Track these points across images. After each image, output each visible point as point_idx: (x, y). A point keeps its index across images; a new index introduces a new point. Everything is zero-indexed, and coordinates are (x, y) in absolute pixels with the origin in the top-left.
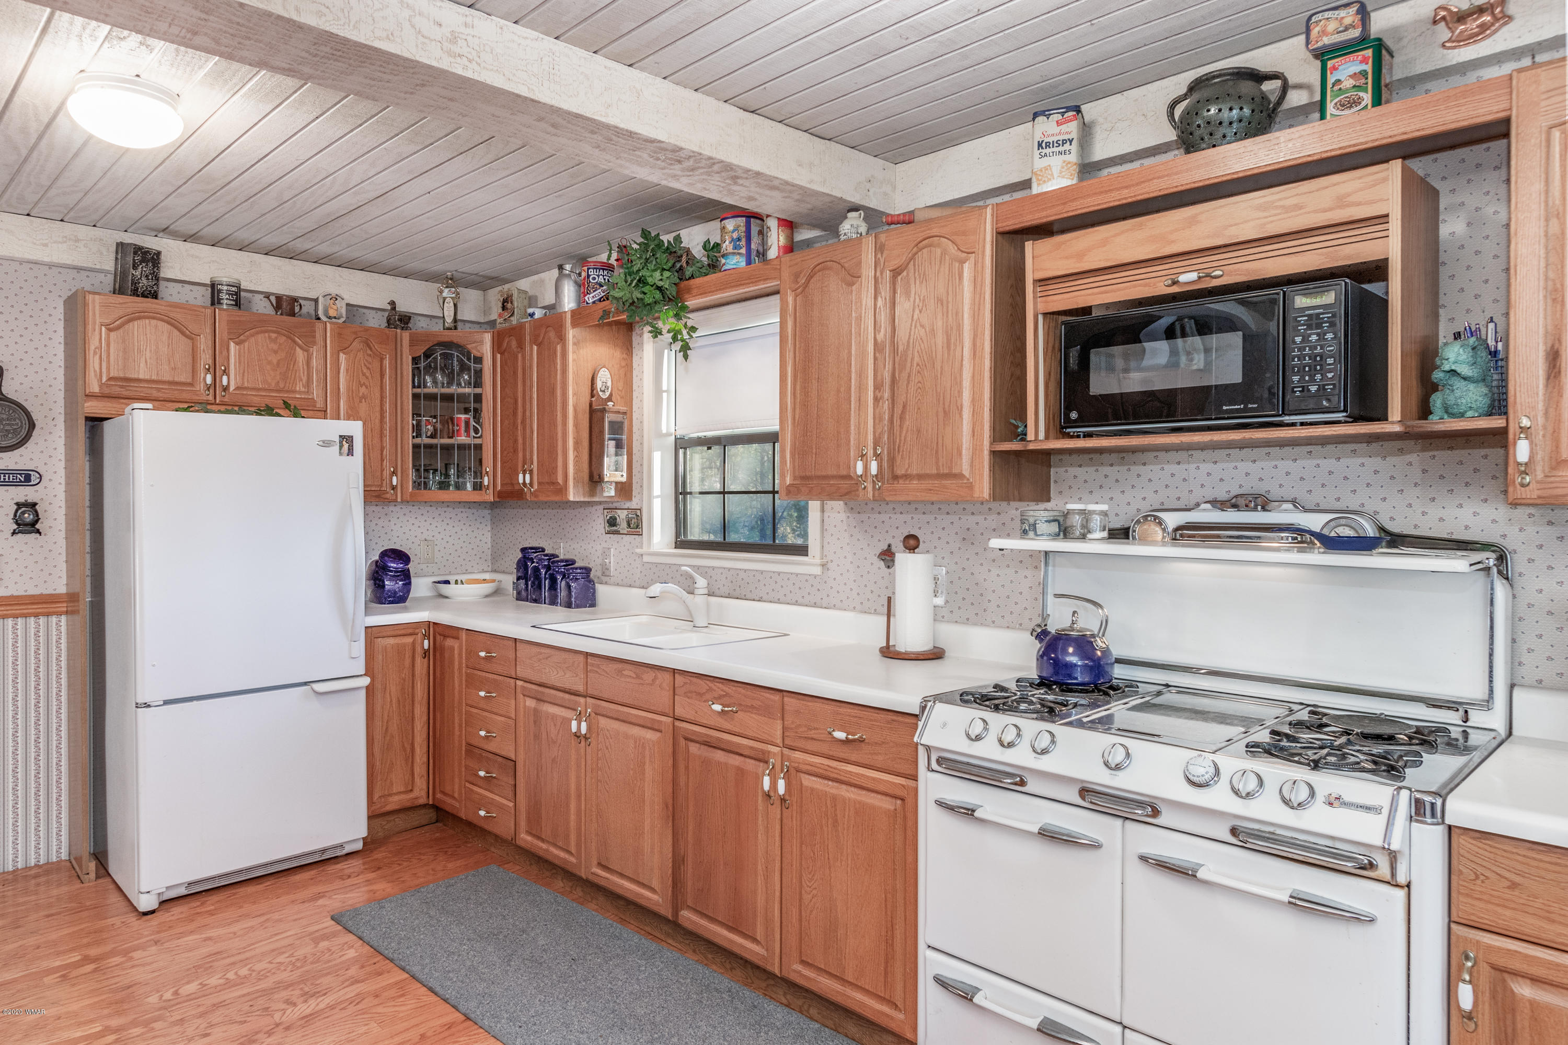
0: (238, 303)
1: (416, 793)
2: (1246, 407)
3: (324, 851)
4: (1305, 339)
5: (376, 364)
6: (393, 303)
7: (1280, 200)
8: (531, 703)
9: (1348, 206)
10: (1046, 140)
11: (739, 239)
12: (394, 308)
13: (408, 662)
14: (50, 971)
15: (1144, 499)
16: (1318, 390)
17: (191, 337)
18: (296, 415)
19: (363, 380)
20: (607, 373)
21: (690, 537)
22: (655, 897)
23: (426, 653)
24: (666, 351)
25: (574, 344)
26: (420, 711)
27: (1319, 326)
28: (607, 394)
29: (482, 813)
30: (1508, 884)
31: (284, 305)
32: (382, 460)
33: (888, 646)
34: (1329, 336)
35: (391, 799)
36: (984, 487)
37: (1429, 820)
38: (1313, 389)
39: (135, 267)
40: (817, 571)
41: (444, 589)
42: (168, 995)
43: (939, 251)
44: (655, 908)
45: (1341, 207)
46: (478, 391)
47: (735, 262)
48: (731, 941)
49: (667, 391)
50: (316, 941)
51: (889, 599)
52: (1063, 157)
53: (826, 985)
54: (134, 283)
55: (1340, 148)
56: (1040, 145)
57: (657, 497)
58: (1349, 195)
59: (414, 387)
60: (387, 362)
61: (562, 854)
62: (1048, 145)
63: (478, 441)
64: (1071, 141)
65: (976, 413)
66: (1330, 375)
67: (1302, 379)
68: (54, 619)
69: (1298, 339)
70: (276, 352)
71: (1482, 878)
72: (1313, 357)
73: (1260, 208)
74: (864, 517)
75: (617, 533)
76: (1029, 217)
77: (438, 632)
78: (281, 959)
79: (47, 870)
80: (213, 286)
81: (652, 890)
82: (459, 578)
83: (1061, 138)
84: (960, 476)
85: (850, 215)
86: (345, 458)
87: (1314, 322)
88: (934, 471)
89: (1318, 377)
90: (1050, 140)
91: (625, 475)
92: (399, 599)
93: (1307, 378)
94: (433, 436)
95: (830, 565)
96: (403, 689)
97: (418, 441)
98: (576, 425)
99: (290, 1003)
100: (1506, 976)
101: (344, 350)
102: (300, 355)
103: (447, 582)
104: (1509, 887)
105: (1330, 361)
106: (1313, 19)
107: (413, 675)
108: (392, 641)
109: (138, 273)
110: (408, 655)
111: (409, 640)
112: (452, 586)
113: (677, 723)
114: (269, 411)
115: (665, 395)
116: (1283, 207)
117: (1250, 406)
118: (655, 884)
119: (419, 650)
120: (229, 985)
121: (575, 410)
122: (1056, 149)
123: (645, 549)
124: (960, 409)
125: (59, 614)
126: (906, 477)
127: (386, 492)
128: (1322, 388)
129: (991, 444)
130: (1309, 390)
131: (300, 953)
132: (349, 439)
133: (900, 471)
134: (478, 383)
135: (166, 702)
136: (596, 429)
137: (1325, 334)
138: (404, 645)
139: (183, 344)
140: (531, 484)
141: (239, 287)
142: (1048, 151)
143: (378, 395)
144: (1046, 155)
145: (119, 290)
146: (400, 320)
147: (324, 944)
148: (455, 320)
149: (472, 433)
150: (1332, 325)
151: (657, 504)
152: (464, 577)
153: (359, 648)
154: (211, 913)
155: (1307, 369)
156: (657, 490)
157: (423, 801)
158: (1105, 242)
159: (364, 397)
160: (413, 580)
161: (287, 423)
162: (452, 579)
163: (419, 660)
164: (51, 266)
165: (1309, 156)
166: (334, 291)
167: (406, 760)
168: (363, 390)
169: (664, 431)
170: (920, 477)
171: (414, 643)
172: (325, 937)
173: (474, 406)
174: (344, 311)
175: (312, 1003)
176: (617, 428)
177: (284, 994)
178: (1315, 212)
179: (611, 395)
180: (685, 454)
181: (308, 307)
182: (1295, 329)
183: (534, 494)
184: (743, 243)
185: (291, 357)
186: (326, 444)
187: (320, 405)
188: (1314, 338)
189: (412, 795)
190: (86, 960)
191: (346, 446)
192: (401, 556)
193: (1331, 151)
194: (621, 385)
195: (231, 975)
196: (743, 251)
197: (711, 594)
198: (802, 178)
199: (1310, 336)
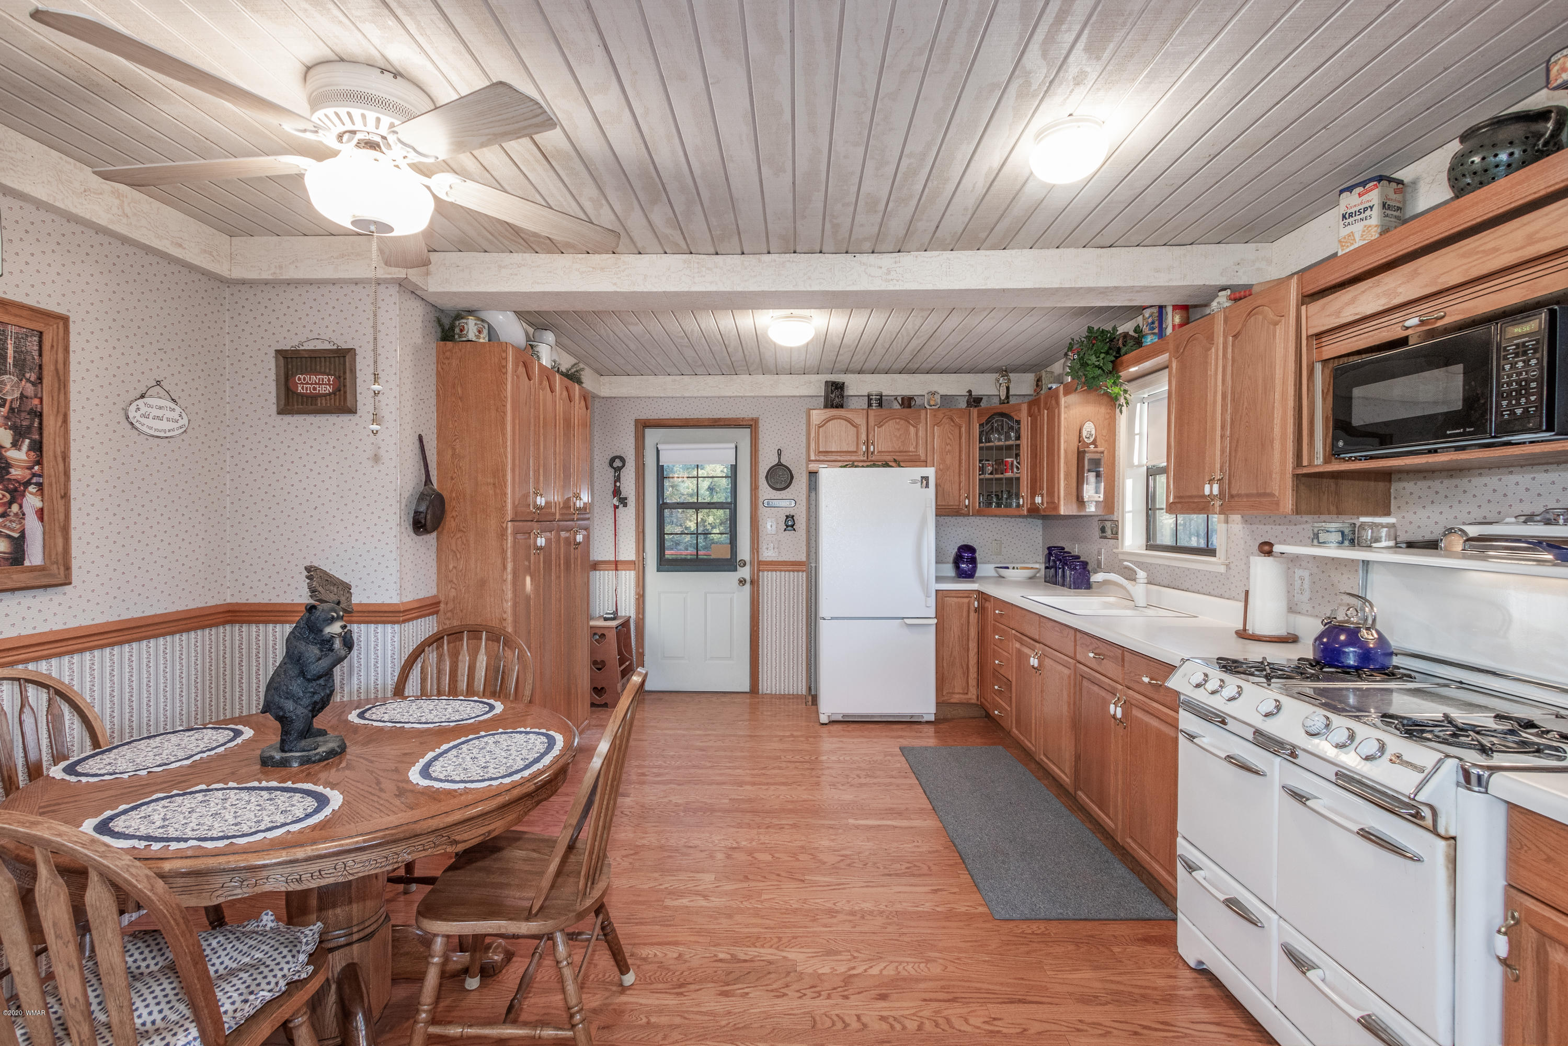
0: (880, 405)
1: (969, 696)
2: (1465, 430)
3: (912, 717)
4: (1513, 366)
5: (957, 431)
6: (970, 392)
7: (1481, 245)
8: (1018, 645)
9: (1537, 242)
10: (1349, 211)
11: (1153, 323)
12: (971, 395)
13: (965, 614)
14: (776, 736)
15: (1469, 513)
16: (1523, 412)
17: (856, 426)
18: (900, 466)
19: (948, 441)
20: (1092, 425)
21: (1159, 542)
22: (1067, 780)
23: (976, 610)
24: (1139, 405)
25: (1066, 407)
26: (973, 646)
27: (1525, 353)
28: (1092, 440)
29: (996, 712)
30: (1545, 857)
31: (906, 402)
32: (960, 490)
33: (1245, 630)
34: (1533, 362)
35: (955, 696)
36: (1288, 503)
37: (1477, 789)
38: (1519, 411)
39: (832, 393)
40: (1222, 569)
41: (1004, 572)
42: (813, 758)
43: (1261, 317)
44: (1066, 787)
45: (1529, 244)
46: (1018, 442)
47: (1149, 340)
48: (1099, 816)
49: (1140, 434)
50: (885, 756)
51: (1247, 592)
52: (1365, 222)
53: (1141, 854)
54: (832, 401)
55: (1562, 181)
56: (1344, 217)
57: (1129, 512)
58: (1537, 232)
59: (981, 442)
60: (963, 429)
61: (1029, 745)
62: (1351, 215)
63: (1017, 475)
64: (1371, 208)
65: (1283, 445)
66: (1533, 398)
67: (1510, 403)
68: (800, 574)
69: (1507, 367)
70: (899, 430)
71: (1525, 848)
72: (1519, 383)
73: (1464, 256)
74: (1254, 527)
75: (1105, 538)
76: (1323, 281)
77: (983, 597)
78: (867, 758)
79: (796, 697)
80: (869, 396)
81: (1065, 774)
82: (1016, 566)
83: (1362, 207)
84: (1274, 495)
85: (1220, 294)
86: (924, 489)
87: (1521, 350)
88: (1255, 492)
89: (1523, 400)
90: (1353, 210)
91: (1102, 496)
92: (968, 575)
93: (1514, 402)
94: (991, 473)
95: (1232, 566)
96: (962, 630)
97: (982, 476)
98: (1066, 463)
99: (859, 776)
100: (1546, 940)
101: (938, 424)
102: (912, 430)
103: (1007, 568)
104: (1545, 860)
105: (1533, 385)
106: (1553, 60)
107: (969, 622)
108: (955, 599)
109: (833, 396)
110: (965, 609)
111: (966, 600)
112: (1010, 570)
113: (1078, 665)
114: (886, 465)
115: (1137, 437)
116: (1484, 251)
117: (1468, 430)
118: (1067, 771)
119: (972, 609)
120: (839, 762)
121: (1066, 451)
122: (1358, 217)
123: (1120, 550)
124: (1272, 442)
125: (803, 571)
126: (1239, 495)
127: (962, 509)
128: (1526, 411)
129: (1294, 468)
130: (1515, 413)
131: (875, 758)
132: (927, 478)
133: (1234, 492)
134: (1018, 438)
135: (832, 618)
136: (1080, 465)
137: (1529, 361)
138: (963, 603)
139: (852, 430)
140: (1042, 503)
141: (881, 396)
142: (1351, 219)
143: (957, 450)
144: (1349, 224)
145: (826, 407)
146: (974, 401)
147: (889, 758)
148: (1007, 397)
149: (1015, 470)
150: (1536, 351)
151: (1129, 517)
152: (1019, 566)
153: (932, 601)
154: (849, 731)
155: (1514, 394)
156: (1129, 506)
157: (974, 701)
158: (1353, 300)
159: (949, 451)
160: (979, 566)
161: (895, 471)
162: (1010, 566)
163: (972, 614)
164: (800, 397)
165: (1535, 193)
166: (933, 390)
167: (964, 674)
168: (948, 447)
169: (1136, 462)
170: (1248, 495)
171: (969, 603)
172: (892, 755)
173: (1014, 451)
174: (939, 401)
175: (868, 779)
176: (1096, 463)
177: (858, 772)
178: (1510, 251)
179: (1095, 440)
180: (1155, 480)
181: (919, 401)
182: (1505, 358)
183: (1044, 510)
184: (1156, 324)
185: (907, 431)
186: (914, 482)
187: (923, 458)
188: (1520, 364)
189: (966, 697)
190: (792, 736)
191: (925, 482)
192: (970, 549)
193: (1554, 185)
194: (1104, 432)
195: (841, 758)
196: (1156, 331)
197: (1149, 583)
198: (1162, 280)
199: (1516, 363)
